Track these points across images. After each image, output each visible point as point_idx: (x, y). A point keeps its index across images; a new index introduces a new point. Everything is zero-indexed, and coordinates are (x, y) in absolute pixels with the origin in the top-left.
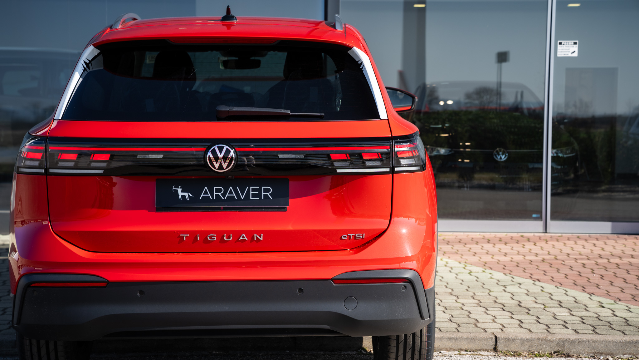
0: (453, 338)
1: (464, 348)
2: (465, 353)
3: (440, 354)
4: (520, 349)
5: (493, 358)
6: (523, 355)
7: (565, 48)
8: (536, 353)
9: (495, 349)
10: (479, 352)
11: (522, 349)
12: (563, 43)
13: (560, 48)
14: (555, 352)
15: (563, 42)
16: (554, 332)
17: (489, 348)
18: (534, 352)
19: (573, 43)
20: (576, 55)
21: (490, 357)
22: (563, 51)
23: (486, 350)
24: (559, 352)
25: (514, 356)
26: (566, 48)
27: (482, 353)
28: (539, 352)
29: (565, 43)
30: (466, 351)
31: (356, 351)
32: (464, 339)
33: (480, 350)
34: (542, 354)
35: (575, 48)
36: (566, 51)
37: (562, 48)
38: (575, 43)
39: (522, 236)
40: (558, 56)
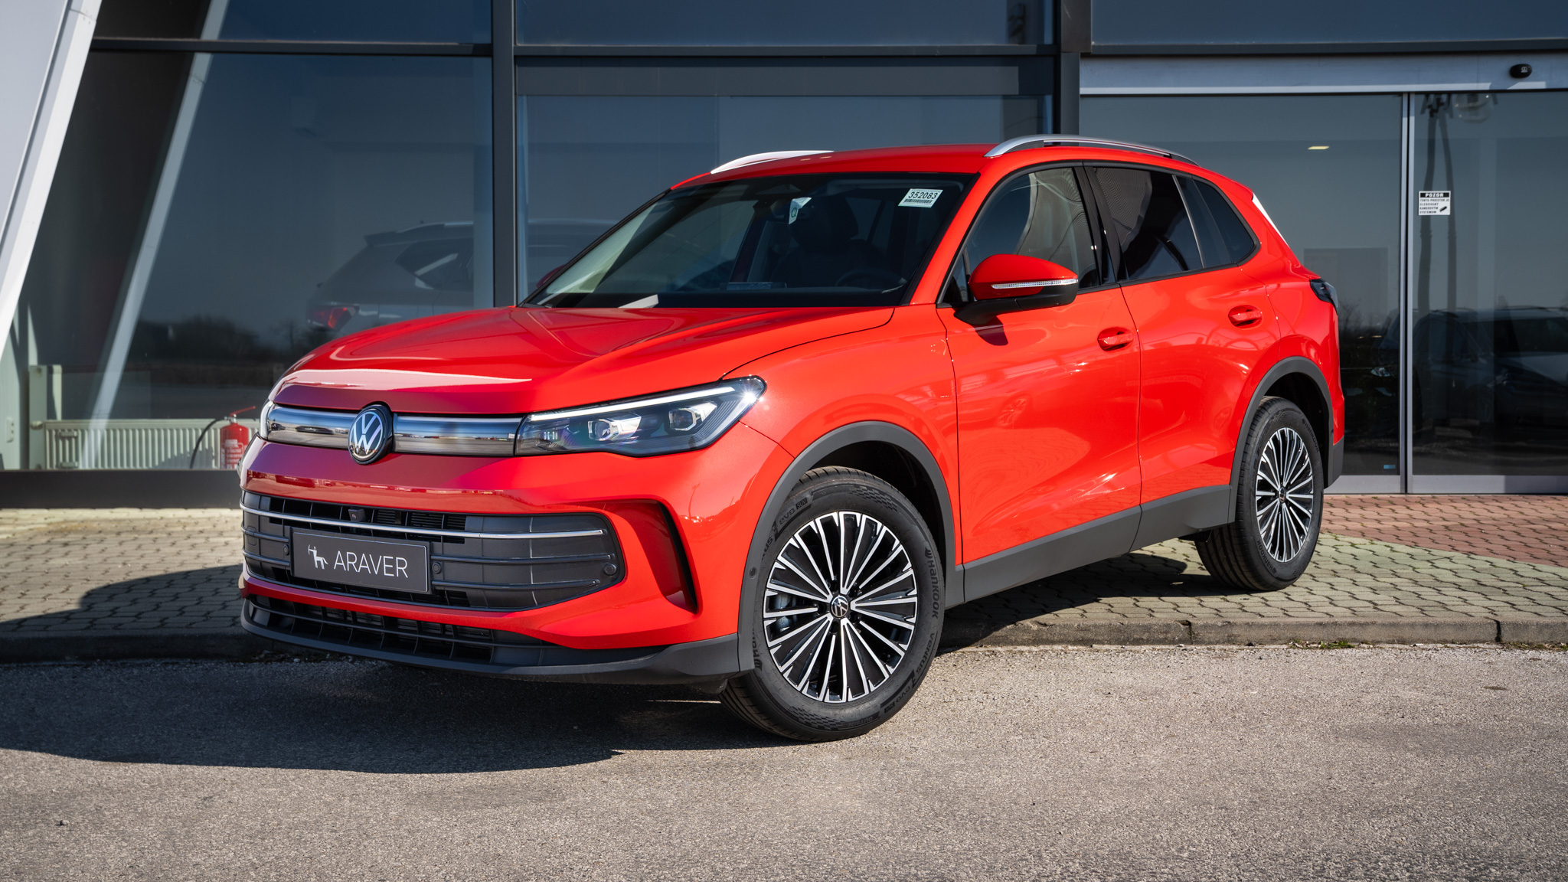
0: (1429, 625)
1: (1449, 639)
2: (1454, 645)
3: (1416, 647)
4: (1537, 639)
5: (1501, 651)
6: (1545, 648)
7: (1430, 202)
8: (1563, 644)
10: (1476, 645)
11: (1541, 638)
12: (1427, 195)
13: (1423, 202)
15: (1427, 193)
17: (1490, 638)
18: (1560, 643)
19: (1442, 195)
20: (1445, 213)
21: (1499, 651)
22: (1428, 206)
23: (1483, 642)
25: (1533, 649)
26: (1432, 202)
27: (1481, 645)
29: (1431, 195)
30: (1453, 643)
31: (1285, 644)
32: (1445, 625)
33: (1475, 641)
35: (1446, 203)
36: (1432, 206)
37: (1426, 202)
38: (1446, 195)
39: (1375, 498)
40: (1420, 214)
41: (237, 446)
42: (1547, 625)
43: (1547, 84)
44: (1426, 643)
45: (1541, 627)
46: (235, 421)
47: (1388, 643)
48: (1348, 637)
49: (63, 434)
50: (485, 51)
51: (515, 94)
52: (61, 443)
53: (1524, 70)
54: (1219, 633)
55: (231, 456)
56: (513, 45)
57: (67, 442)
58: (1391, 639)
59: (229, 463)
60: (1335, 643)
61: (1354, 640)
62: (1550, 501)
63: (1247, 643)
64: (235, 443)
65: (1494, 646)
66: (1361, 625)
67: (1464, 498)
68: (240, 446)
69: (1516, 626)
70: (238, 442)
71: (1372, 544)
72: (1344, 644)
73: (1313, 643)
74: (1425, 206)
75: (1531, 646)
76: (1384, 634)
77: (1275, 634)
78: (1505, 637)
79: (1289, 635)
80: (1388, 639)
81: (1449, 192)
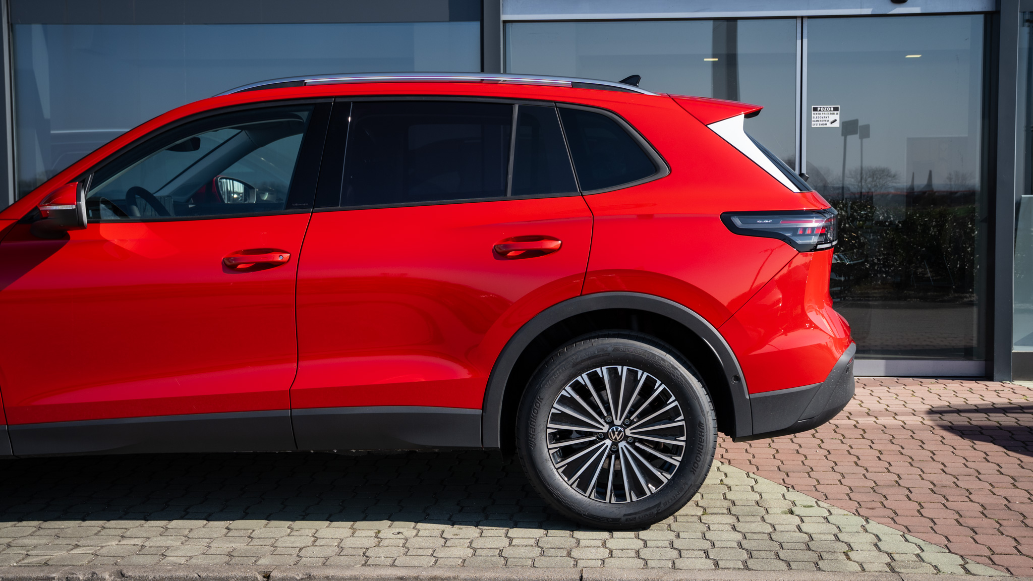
7: (821, 115)
12: (819, 109)
13: (816, 116)
15: (819, 107)
19: (832, 109)
20: (835, 125)
22: (819, 119)
26: (823, 115)
29: (822, 109)
35: (837, 116)
36: (823, 119)
37: (818, 116)
38: (836, 109)
40: (812, 126)
43: (923, 9)
74: (817, 119)
81: (839, 106)
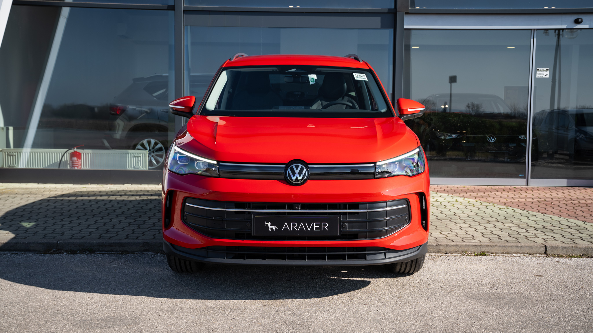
0: (519, 246)
1: (526, 252)
2: (528, 255)
3: (512, 256)
4: (561, 253)
5: (546, 258)
6: (564, 257)
8: (571, 255)
9: (545, 253)
10: (536, 255)
11: (562, 253)
12: (540, 70)
13: (538, 72)
14: (583, 255)
16: (579, 243)
17: (542, 252)
18: (570, 255)
19: (546, 70)
20: (548, 76)
21: (545, 258)
22: (540, 74)
23: (540, 254)
24: (585, 255)
25: (559, 257)
26: (542, 72)
27: (538, 255)
28: (573, 255)
29: (541, 70)
30: (527, 254)
31: (460, 253)
32: (526, 247)
33: (536, 253)
34: (575, 256)
35: (547, 73)
36: (542, 74)
37: (539, 72)
38: (547, 70)
39: (515, 188)
40: (537, 77)
41: (76, 160)
42: (565, 247)
43: (589, 26)
44: (516, 254)
45: (563, 248)
46: (76, 150)
47: (502, 253)
48: (486, 251)
49: (10, 154)
50: (172, 8)
51: (184, 25)
52: (9, 157)
53: (580, 21)
54: (434, 249)
55: (74, 164)
56: (183, 6)
57: (12, 157)
58: (503, 252)
59: (74, 167)
60: (481, 253)
61: (488, 252)
62: (583, 190)
63: (445, 252)
64: (75, 159)
65: (544, 255)
66: (491, 246)
67: (549, 188)
68: (78, 160)
69: (553, 248)
70: (77, 158)
71: (508, 208)
72: (484, 254)
73: (472, 253)
74: (539, 74)
75: (559, 256)
76: (500, 250)
77: (457, 249)
78: (549, 252)
79: (462, 250)
80: (502, 252)
81: (549, 68)
